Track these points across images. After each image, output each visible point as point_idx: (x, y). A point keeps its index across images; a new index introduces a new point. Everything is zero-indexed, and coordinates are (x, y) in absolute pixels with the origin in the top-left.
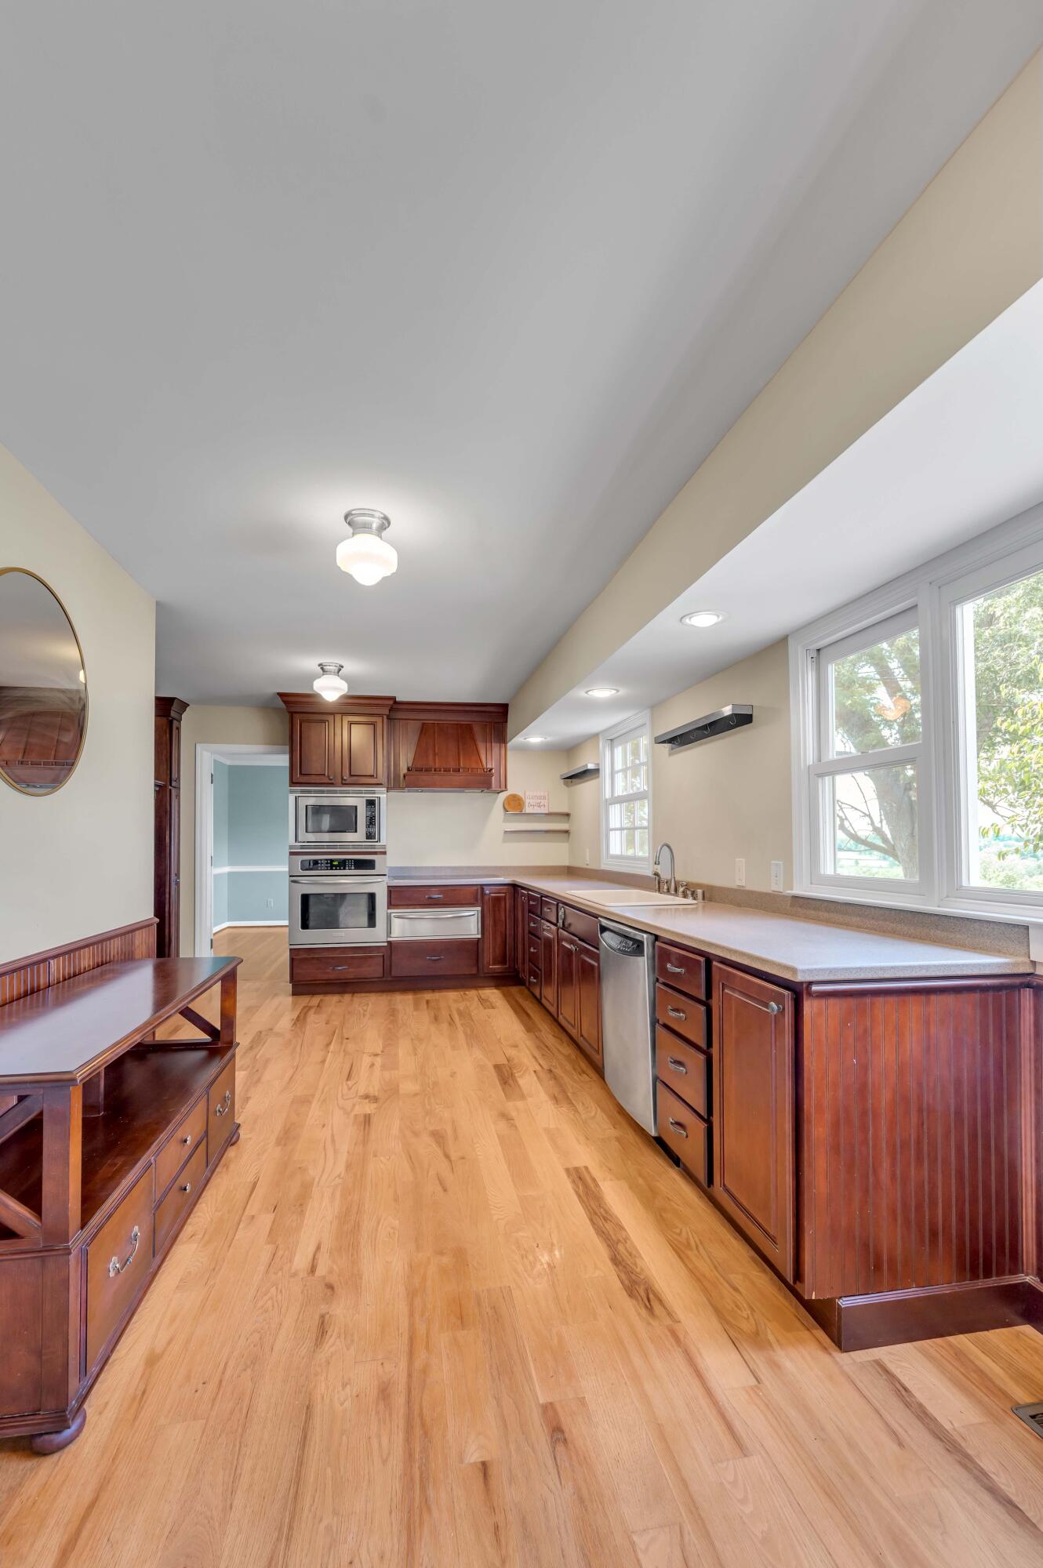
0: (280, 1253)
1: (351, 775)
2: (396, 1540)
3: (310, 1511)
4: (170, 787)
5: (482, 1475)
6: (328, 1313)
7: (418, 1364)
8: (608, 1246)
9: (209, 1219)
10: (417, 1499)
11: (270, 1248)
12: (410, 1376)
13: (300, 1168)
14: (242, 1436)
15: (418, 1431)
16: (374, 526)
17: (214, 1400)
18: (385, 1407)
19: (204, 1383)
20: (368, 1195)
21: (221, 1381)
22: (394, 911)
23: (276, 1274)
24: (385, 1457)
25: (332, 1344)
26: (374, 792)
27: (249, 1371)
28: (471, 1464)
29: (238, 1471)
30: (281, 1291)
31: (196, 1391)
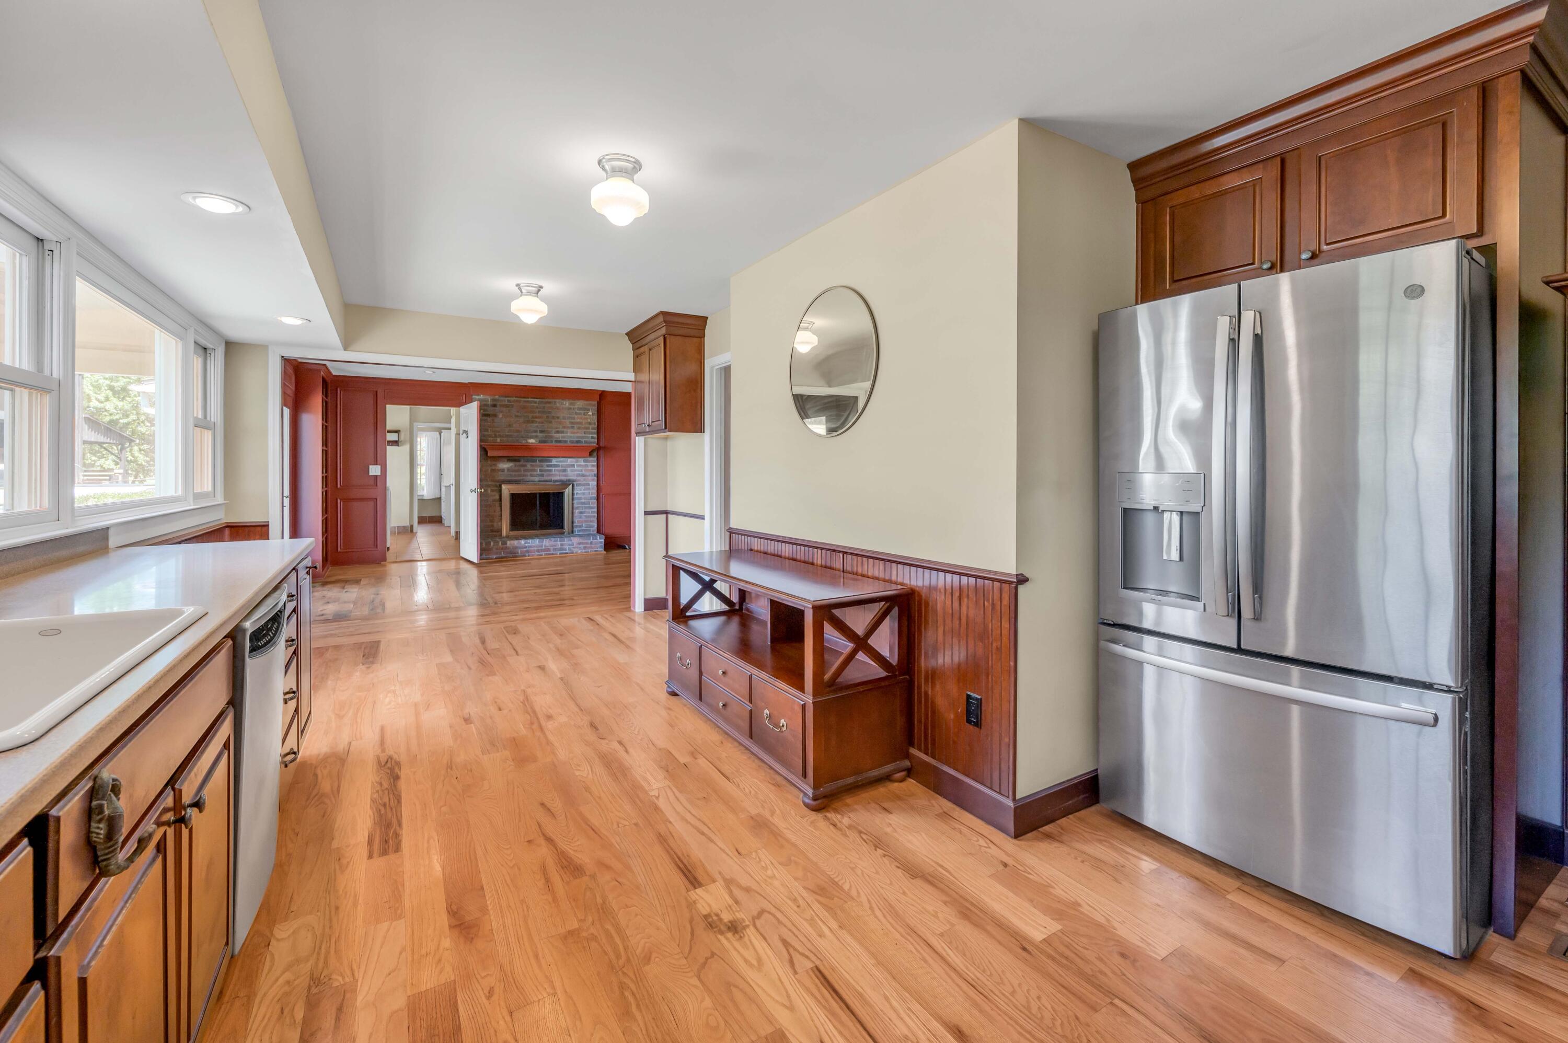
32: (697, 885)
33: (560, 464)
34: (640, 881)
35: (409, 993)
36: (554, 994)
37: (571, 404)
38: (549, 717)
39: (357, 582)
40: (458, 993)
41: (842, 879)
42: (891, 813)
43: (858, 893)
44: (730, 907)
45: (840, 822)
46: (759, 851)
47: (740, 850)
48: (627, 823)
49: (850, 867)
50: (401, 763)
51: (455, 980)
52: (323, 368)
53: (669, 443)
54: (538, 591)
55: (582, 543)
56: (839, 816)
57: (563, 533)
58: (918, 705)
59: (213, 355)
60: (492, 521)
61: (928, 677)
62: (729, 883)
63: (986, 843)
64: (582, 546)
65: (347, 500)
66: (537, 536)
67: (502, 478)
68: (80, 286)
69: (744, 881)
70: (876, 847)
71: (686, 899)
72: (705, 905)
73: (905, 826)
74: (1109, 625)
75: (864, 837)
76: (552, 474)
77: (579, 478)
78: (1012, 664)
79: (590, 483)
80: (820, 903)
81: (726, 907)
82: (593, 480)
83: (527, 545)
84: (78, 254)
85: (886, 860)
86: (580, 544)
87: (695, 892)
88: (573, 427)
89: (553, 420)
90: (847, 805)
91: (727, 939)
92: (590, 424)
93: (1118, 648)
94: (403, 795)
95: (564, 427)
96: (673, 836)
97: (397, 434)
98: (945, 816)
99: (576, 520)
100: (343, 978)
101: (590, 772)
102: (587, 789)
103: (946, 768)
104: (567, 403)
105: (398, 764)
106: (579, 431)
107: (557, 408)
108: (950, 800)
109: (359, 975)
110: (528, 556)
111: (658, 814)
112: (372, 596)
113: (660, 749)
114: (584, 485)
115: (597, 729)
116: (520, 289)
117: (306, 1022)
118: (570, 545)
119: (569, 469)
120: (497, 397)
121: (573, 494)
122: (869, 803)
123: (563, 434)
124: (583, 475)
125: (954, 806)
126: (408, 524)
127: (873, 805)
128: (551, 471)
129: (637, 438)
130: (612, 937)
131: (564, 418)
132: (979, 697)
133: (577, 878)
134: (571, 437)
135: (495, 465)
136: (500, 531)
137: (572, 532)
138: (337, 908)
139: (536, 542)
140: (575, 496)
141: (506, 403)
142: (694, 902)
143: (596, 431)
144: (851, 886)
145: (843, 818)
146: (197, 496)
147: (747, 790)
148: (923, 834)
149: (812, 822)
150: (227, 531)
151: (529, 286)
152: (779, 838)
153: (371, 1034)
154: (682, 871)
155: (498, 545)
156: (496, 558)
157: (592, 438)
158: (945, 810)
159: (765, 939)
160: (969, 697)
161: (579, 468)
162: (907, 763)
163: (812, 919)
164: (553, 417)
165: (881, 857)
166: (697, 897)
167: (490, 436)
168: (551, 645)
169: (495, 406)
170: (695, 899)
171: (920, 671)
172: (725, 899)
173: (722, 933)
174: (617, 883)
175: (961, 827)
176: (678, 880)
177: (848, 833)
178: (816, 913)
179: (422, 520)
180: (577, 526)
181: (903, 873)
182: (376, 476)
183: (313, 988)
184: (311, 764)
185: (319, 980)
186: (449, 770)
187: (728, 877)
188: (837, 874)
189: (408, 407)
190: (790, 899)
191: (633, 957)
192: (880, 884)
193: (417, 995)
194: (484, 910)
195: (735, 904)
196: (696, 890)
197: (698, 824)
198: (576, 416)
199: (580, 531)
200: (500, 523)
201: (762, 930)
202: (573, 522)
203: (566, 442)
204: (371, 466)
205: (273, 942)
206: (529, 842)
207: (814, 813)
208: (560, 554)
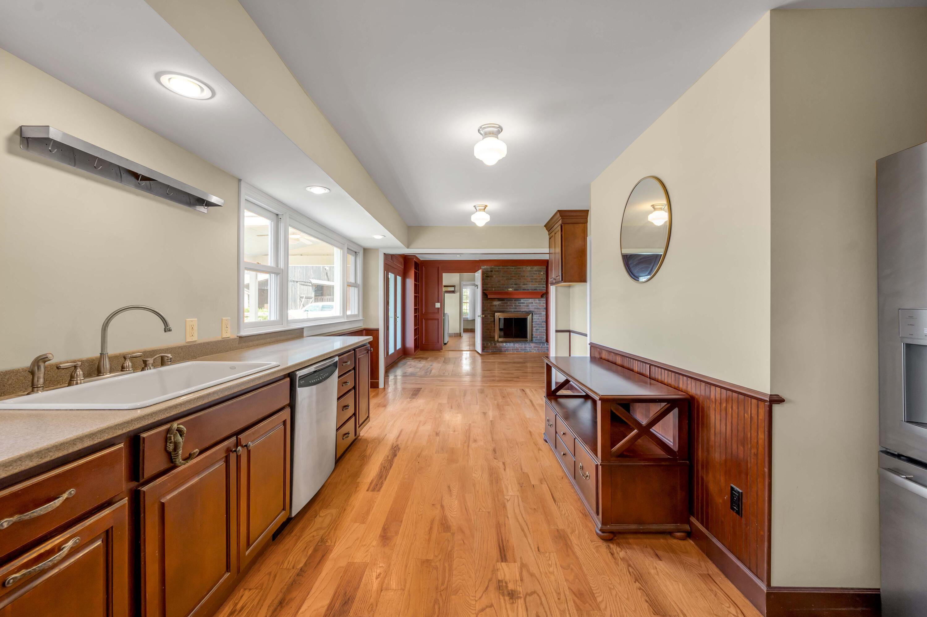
32: (504, 560)
33: (525, 302)
34: (475, 546)
35: (349, 561)
36: (403, 590)
37: (531, 268)
38: (475, 441)
39: (426, 359)
40: (367, 570)
41: (599, 593)
42: (661, 560)
43: (606, 607)
44: (516, 581)
45: (618, 553)
46: (552, 554)
47: (540, 548)
48: (485, 511)
49: (609, 587)
50: (400, 449)
51: (369, 563)
52: (414, 257)
53: (571, 289)
54: (504, 371)
55: (537, 347)
56: (618, 549)
57: (527, 341)
58: (696, 486)
59: (358, 255)
60: (490, 332)
61: (703, 465)
62: (523, 566)
63: (737, 612)
64: (536, 349)
65: (427, 320)
66: (513, 342)
67: (495, 309)
68: (291, 230)
69: (533, 569)
70: (636, 580)
71: (494, 566)
72: (503, 574)
73: (668, 574)
74: (893, 455)
75: (631, 569)
76: (521, 308)
77: (535, 310)
78: (766, 470)
79: (542, 313)
80: (574, 602)
81: (514, 580)
82: (544, 311)
83: (507, 346)
84: (290, 218)
85: (639, 593)
86: (535, 347)
87: (501, 564)
88: (532, 281)
89: (522, 278)
90: (629, 544)
91: (505, 600)
92: (542, 279)
93: (900, 480)
94: (394, 465)
95: (527, 282)
96: (505, 526)
97: (454, 288)
98: (708, 577)
99: (534, 334)
100: (331, 543)
101: (480, 476)
102: (474, 485)
103: (715, 540)
104: (529, 268)
105: (399, 449)
106: (536, 283)
107: (524, 271)
108: (717, 566)
109: (337, 544)
110: (508, 352)
111: (504, 510)
112: (429, 366)
113: (524, 473)
114: (539, 314)
115: (495, 453)
116: (476, 208)
117: (310, 557)
118: (529, 348)
119: (530, 305)
120: (493, 267)
121: (532, 319)
122: (646, 547)
123: (527, 286)
124: (538, 309)
125: (720, 572)
126: (458, 332)
127: (649, 550)
128: (520, 306)
129: (551, 286)
130: (445, 571)
131: (527, 276)
132: (740, 491)
133: (445, 532)
134: (531, 287)
135: (492, 303)
136: (494, 338)
137: (532, 341)
138: (345, 510)
139: (512, 344)
140: (534, 320)
141: (497, 269)
142: (497, 570)
143: (545, 283)
144: (602, 601)
145: (621, 552)
146: (348, 316)
147: (563, 512)
148: (681, 585)
149: (597, 547)
150: (364, 332)
151: (480, 206)
152: (569, 550)
153: (327, 573)
154: (500, 549)
155: (492, 345)
156: (491, 352)
157: (543, 287)
158: (710, 573)
159: (527, 610)
160: (732, 489)
161: (535, 305)
162: (687, 527)
163: (564, 611)
164: (522, 276)
165: (637, 589)
166: (501, 568)
167: (490, 287)
168: (496, 402)
169: (492, 271)
170: (498, 568)
171: (698, 461)
172: (516, 575)
173: (503, 595)
174: (463, 542)
175: (717, 590)
176: (495, 553)
177: (619, 562)
178: (568, 608)
179: (466, 331)
180: (534, 337)
181: (648, 606)
182: (438, 308)
183: (320, 543)
184: (368, 441)
185: (323, 540)
186: (418, 457)
187: (524, 563)
188: (597, 588)
189: (459, 274)
190: (556, 592)
191: (450, 587)
192: (625, 606)
193: (351, 563)
194: (397, 533)
195: (520, 581)
196: (502, 563)
197: (523, 524)
198: (534, 275)
199: (536, 340)
200: (494, 334)
201: (528, 604)
202: (532, 335)
203: (528, 290)
204: (436, 303)
205: (318, 516)
206: (433, 505)
207: (602, 541)
208: (524, 352)
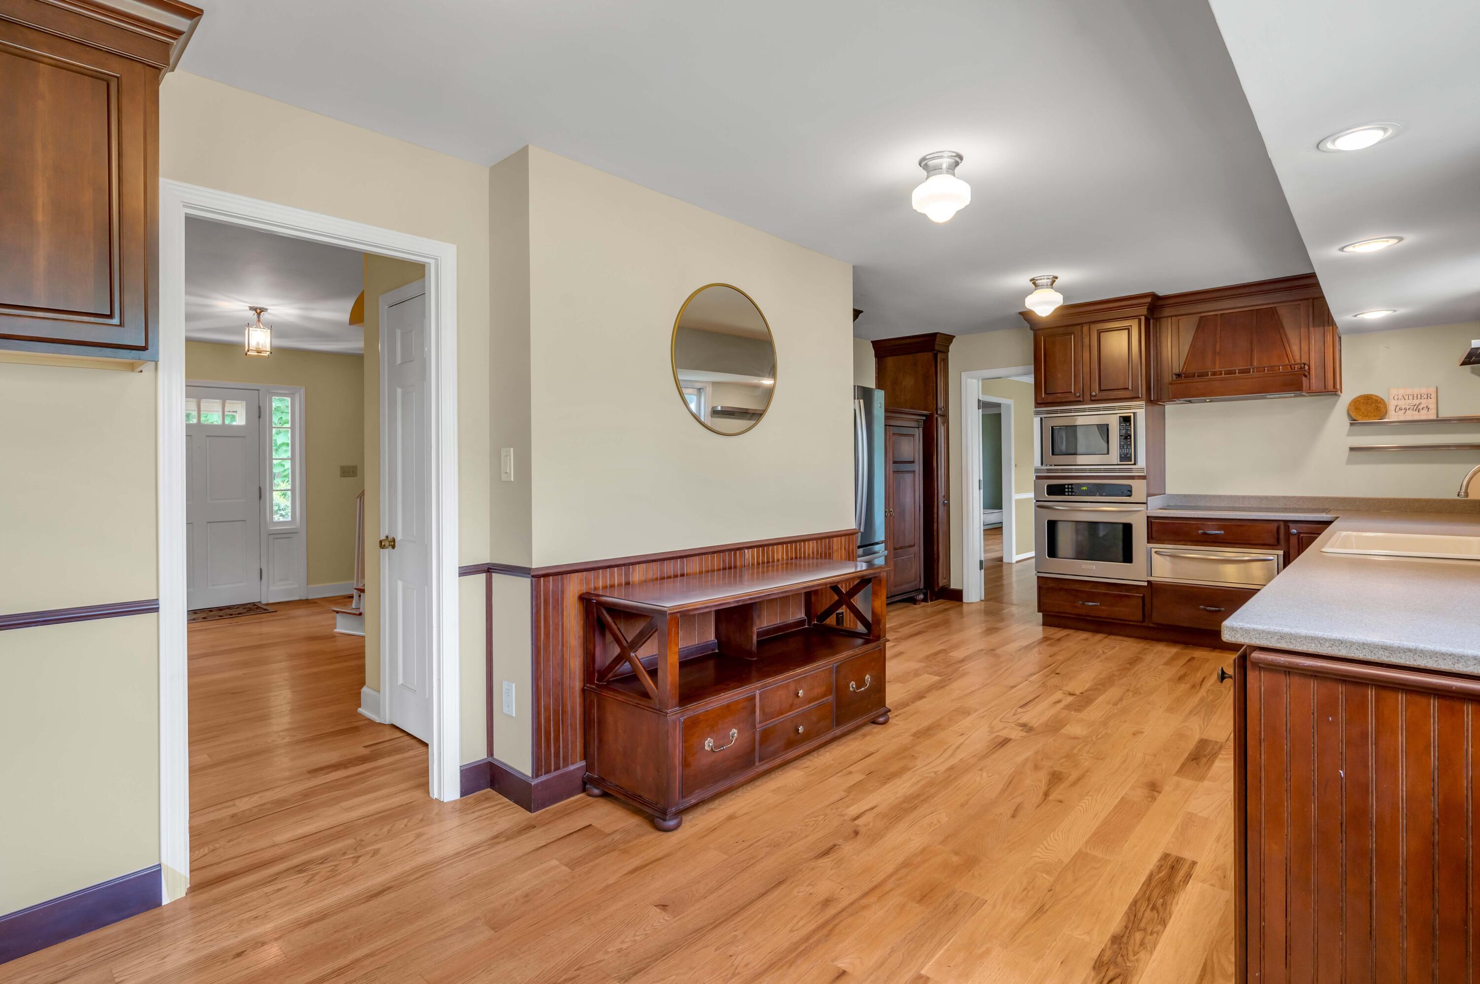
0: (847, 799)
1: (1101, 390)
2: (760, 964)
3: (735, 924)
4: (936, 416)
5: (837, 975)
6: (840, 845)
7: (864, 902)
8: (1126, 927)
9: (824, 762)
10: (790, 958)
11: (843, 794)
12: (852, 904)
13: (913, 756)
14: (738, 873)
15: (825, 931)
16: (944, 166)
17: (741, 851)
18: (820, 909)
19: (743, 841)
20: (944, 793)
21: (751, 845)
22: (1156, 547)
23: (832, 809)
24: (794, 929)
25: (826, 862)
26: (1129, 408)
27: (769, 849)
28: (837, 966)
29: (722, 886)
30: (825, 820)
31: (737, 842)
